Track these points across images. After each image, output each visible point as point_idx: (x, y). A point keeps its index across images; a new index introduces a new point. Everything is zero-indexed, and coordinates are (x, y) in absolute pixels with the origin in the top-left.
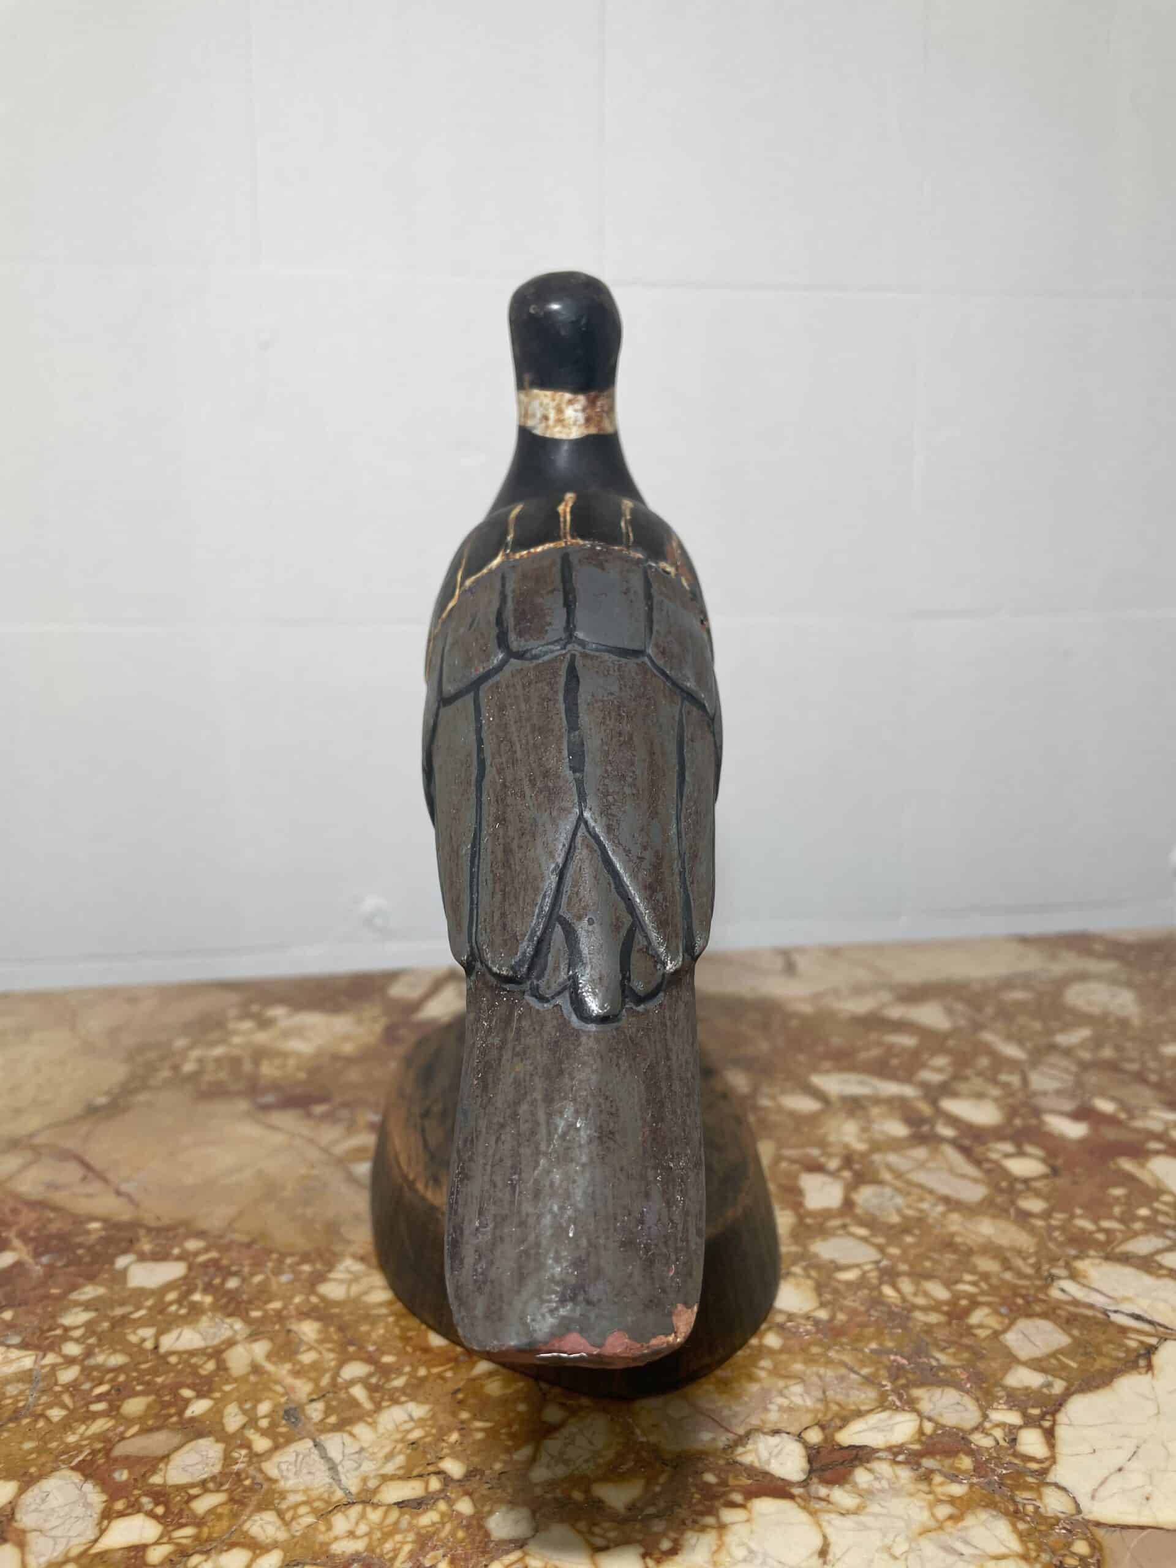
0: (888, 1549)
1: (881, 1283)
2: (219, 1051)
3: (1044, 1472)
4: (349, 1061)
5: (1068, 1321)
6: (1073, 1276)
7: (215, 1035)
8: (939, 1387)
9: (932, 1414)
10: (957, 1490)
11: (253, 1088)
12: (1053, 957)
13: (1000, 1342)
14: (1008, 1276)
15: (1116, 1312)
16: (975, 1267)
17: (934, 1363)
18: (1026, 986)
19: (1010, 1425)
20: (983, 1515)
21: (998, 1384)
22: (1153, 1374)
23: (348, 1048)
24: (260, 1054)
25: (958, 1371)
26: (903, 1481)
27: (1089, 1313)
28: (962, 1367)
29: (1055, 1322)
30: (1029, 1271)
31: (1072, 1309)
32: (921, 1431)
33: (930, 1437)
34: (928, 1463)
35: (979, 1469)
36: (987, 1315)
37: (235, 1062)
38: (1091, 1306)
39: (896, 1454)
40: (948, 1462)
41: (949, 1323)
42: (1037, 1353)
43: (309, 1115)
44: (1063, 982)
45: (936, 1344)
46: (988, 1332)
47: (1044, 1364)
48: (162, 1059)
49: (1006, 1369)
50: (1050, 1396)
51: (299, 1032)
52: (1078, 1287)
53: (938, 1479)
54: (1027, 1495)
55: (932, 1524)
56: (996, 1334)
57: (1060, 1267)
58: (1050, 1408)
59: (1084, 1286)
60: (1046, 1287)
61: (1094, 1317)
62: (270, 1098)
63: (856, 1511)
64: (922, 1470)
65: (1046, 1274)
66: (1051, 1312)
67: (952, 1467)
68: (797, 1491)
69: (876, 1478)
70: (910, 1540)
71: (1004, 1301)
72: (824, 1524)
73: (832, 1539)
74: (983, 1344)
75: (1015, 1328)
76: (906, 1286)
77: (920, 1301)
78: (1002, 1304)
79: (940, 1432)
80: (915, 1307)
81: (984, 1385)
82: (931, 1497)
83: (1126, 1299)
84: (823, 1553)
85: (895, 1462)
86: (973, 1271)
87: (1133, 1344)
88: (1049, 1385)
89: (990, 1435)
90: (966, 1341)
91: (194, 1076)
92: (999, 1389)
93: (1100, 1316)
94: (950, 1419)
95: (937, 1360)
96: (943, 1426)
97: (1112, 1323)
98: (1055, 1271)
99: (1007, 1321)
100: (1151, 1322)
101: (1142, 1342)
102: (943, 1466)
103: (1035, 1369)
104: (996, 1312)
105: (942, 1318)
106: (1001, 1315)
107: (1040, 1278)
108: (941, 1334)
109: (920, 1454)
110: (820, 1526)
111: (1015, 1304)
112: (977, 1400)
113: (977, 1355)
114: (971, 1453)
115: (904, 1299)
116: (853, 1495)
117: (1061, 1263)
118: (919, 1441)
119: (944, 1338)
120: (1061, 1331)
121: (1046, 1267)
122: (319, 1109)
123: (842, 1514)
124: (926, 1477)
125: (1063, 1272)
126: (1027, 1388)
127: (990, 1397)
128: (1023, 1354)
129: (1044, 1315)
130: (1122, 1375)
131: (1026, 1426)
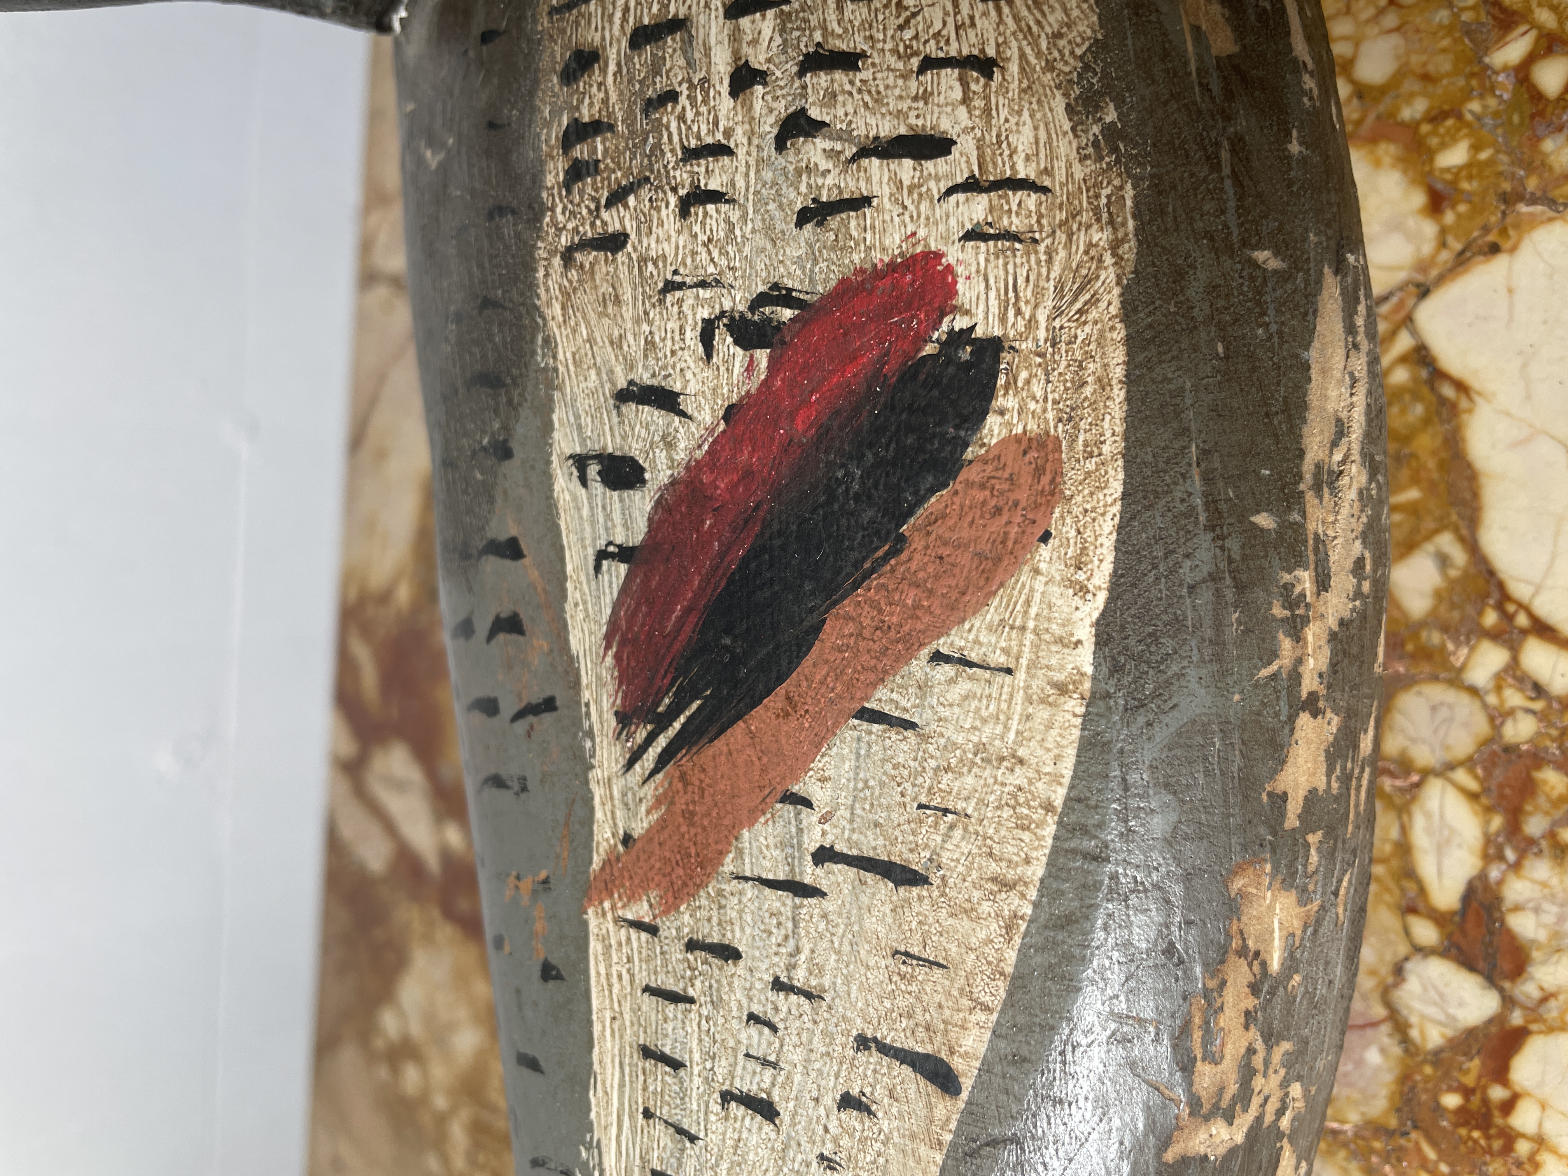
2: (458, 1133)
7: (426, 1119)
19: (1504, 670)
21: (1414, 627)
32: (1473, 797)
33: (1486, 790)
34: (1533, 827)
39: (1501, 856)
40: (1542, 802)
50: (1466, 576)
51: (437, 1024)
58: (1492, 593)
67: (1553, 803)
68: (1517, 1018)
69: (1535, 910)
79: (1480, 771)
85: (1516, 867)
87: (1402, 375)
89: (1513, 710)
92: (1423, 631)
94: (1461, 740)
96: (1472, 759)
102: (1547, 813)
103: (1400, 556)
112: (1435, 678)
114: (1537, 759)
118: (1487, 811)
126: (1438, 594)
127: (1437, 657)
130: (1463, 440)
131: (1515, 650)
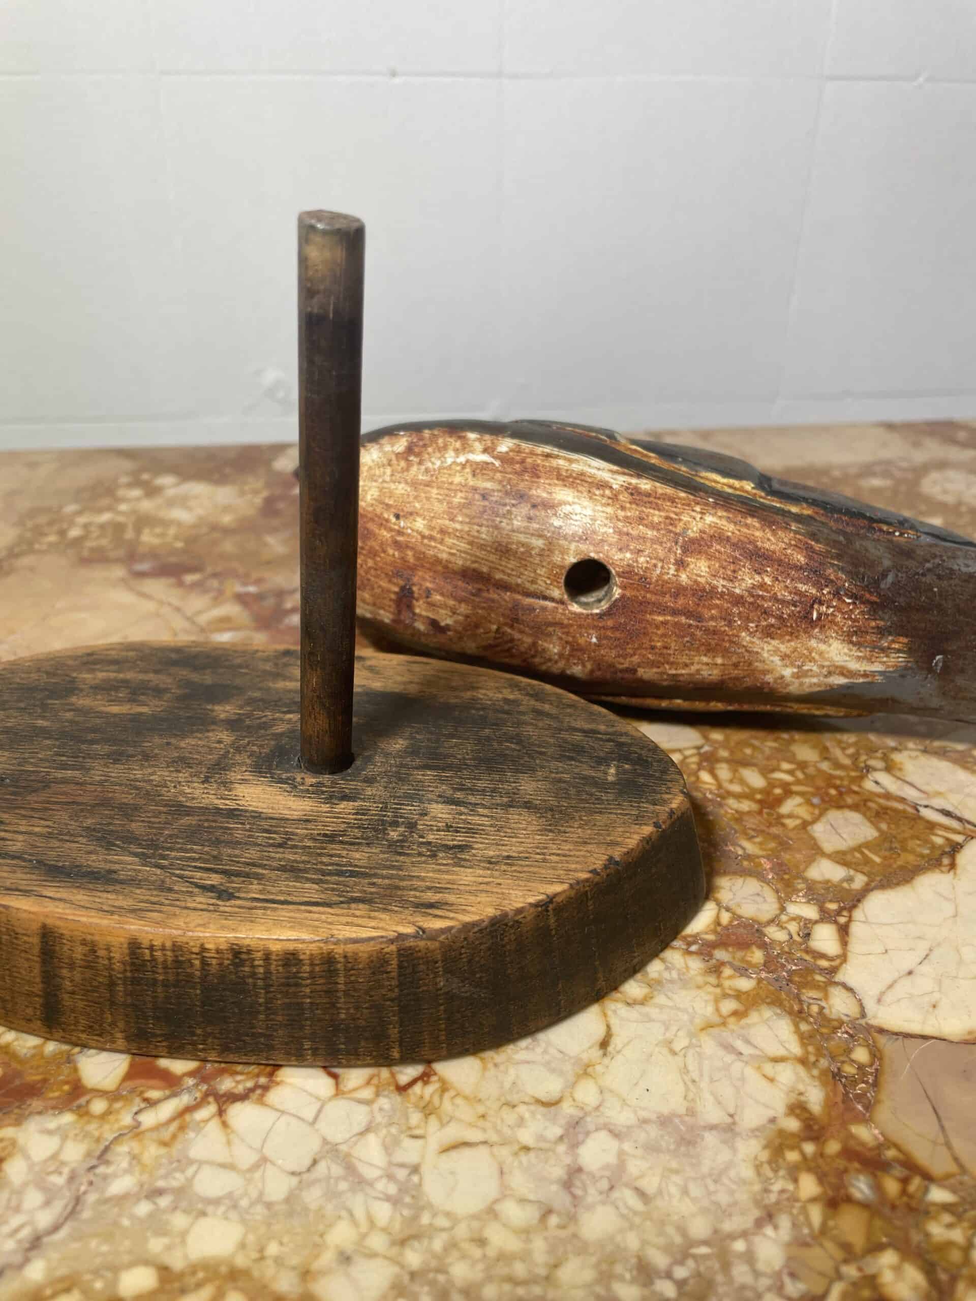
0: (668, 1043)
1: (699, 769)
2: (106, 517)
3: (833, 970)
4: (227, 531)
5: (878, 814)
6: (889, 768)
7: (105, 502)
8: (741, 876)
9: (732, 904)
10: (745, 984)
11: (131, 556)
12: (916, 445)
13: (807, 832)
14: (825, 766)
15: (926, 806)
16: (794, 755)
17: (740, 852)
18: (886, 474)
19: (806, 919)
20: (767, 1013)
21: (800, 876)
22: (955, 874)
23: (227, 519)
24: (143, 521)
25: (763, 861)
26: (692, 972)
27: (900, 806)
28: (768, 857)
29: (864, 815)
30: (847, 762)
31: (882, 801)
32: (718, 923)
33: (726, 928)
34: (720, 954)
35: (769, 964)
36: (800, 805)
37: (119, 528)
38: (902, 800)
39: (689, 944)
40: (739, 954)
41: (760, 813)
42: (842, 846)
43: (180, 584)
44: (923, 470)
45: (745, 833)
46: (798, 822)
47: (849, 858)
48: (51, 523)
49: (810, 861)
50: (849, 891)
51: (182, 501)
52: (893, 779)
53: (727, 971)
54: (813, 994)
55: (717, 1019)
56: (805, 825)
57: (876, 758)
58: (848, 904)
59: (899, 778)
60: (862, 778)
61: (904, 811)
62: (144, 566)
63: (643, 1002)
64: (714, 961)
65: (862, 765)
66: (863, 804)
67: (743, 960)
69: (667, 968)
70: (691, 1035)
71: (818, 791)
72: (609, 1013)
73: (615, 1029)
74: (791, 835)
75: (824, 819)
76: (724, 772)
77: (736, 788)
78: (814, 795)
79: (736, 923)
80: (730, 794)
81: (786, 877)
82: (718, 990)
83: (939, 794)
84: (604, 1044)
85: (688, 953)
86: (792, 759)
87: (939, 841)
88: (850, 880)
89: (786, 928)
90: (775, 830)
91: (78, 541)
92: (800, 881)
93: (910, 810)
94: (748, 910)
95: (744, 849)
96: (740, 917)
97: (921, 818)
98: (872, 763)
99: (817, 812)
100: (960, 819)
101: (947, 839)
102: (734, 958)
103: (838, 862)
104: (809, 802)
105: (755, 807)
106: (813, 805)
107: (856, 767)
108: (751, 822)
109: (714, 945)
110: (605, 1015)
111: (827, 794)
112: (777, 891)
113: (784, 845)
114: (763, 946)
115: (720, 786)
116: (643, 985)
117: (879, 754)
118: (715, 932)
119: (754, 827)
120: (868, 824)
121: (863, 758)
122: (189, 578)
123: (628, 1004)
124: (716, 970)
125: (879, 764)
126: (828, 882)
127: (790, 890)
128: (828, 847)
129: (855, 807)
130: (924, 873)
131: (821, 920)
